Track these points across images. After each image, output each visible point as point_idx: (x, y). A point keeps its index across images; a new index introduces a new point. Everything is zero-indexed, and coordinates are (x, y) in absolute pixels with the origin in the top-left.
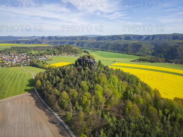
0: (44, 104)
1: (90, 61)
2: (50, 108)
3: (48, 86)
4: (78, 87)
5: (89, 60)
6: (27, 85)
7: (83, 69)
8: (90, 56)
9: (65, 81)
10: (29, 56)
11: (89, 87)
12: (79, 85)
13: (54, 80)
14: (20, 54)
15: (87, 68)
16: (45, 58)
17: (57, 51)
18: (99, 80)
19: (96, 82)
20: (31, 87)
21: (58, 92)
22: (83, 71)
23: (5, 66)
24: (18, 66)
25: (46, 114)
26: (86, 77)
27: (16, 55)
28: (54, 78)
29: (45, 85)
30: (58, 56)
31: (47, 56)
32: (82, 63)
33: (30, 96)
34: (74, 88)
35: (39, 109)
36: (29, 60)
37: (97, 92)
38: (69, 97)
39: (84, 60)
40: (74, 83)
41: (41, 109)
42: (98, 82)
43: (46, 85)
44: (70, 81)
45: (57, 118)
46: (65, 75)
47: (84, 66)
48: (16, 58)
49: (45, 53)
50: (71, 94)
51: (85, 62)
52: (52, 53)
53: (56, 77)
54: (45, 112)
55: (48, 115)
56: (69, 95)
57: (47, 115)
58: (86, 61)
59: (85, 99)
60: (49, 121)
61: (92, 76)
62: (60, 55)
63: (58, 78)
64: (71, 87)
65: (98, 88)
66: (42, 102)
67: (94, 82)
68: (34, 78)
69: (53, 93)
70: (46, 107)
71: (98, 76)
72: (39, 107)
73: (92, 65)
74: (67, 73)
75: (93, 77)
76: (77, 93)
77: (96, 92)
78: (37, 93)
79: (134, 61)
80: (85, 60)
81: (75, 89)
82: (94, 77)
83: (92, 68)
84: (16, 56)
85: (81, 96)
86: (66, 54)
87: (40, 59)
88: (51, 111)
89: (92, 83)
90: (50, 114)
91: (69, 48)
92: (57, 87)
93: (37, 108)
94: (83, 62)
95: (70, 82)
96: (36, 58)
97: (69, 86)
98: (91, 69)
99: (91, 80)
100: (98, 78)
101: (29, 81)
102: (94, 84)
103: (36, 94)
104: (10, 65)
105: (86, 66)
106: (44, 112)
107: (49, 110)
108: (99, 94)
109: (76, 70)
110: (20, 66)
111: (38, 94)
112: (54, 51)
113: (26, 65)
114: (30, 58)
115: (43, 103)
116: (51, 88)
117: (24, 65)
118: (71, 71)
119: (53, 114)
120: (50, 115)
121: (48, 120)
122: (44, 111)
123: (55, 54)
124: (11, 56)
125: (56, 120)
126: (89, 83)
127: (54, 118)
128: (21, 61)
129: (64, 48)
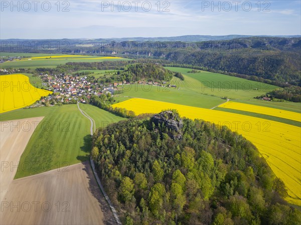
0: (100, 188)
1: (171, 123)
2: (107, 198)
3: (107, 160)
4: (149, 170)
5: (169, 121)
6: (81, 148)
7: (159, 135)
8: (173, 115)
9: (132, 155)
10: (90, 83)
11: (165, 172)
12: (151, 167)
13: (117, 150)
14: (77, 78)
15: (166, 135)
16: (112, 88)
17: (131, 76)
18: (182, 161)
19: (176, 163)
20: (86, 152)
21: (119, 175)
22: (158, 140)
23: (56, 103)
24: (73, 103)
25: (101, 206)
26: (162, 154)
27: (72, 80)
28: (118, 147)
29: (103, 158)
30: (133, 83)
31: (116, 84)
32: (159, 124)
33: (83, 169)
34: (142, 171)
35: (93, 197)
36: (89, 90)
37: (174, 186)
38: (134, 187)
39: (162, 119)
40: (144, 160)
41: (95, 197)
42: (180, 163)
43: (105, 158)
44: (138, 156)
45: (115, 218)
46: (133, 144)
47: (162, 131)
48: (72, 86)
49: (113, 79)
50: (137, 182)
51: (165, 125)
52: (123, 79)
53: (119, 146)
54: (100, 204)
55: (104, 209)
56: (134, 182)
57: (102, 209)
58: (166, 122)
59: (155, 196)
60: (104, 222)
61: (172, 152)
62: (136, 82)
63: (122, 147)
64: (138, 168)
65: (177, 176)
66: (97, 183)
67: (173, 163)
68: (92, 134)
69: (112, 176)
70: (103, 193)
71: (180, 154)
72: (93, 191)
73: (175, 131)
74: (136, 141)
75: (173, 154)
76: (145, 181)
77: (173, 184)
78: (93, 165)
79: (262, 97)
80: (164, 120)
81: (143, 173)
82: (175, 154)
83: (175, 136)
84: (72, 82)
85: (150, 190)
86: (146, 81)
87: (105, 89)
88: (108, 203)
89: (170, 164)
90: (106, 208)
91: (150, 71)
92: (119, 166)
93: (90, 193)
94: (161, 124)
95: (137, 158)
96: (99, 87)
97: (135, 166)
98: (172, 137)
99: (169, 158)
100: (181, 157)
101: (85, 139)
102: (173, 167)
103: (92, 167)
104: (62, 101)
105: (165, 131)
106: (98, 203)
107: (106, 200)
108: (178, 188)
109: (149, 137)
110: (76, 103)
111: (94, 168)
112: (127, 76)
113: (84, 101)
114: (91, 88)
115: (99, 186)
116: (110, 166)
117: (82, 102)
118: (141, 137)
119: (111, 209)
120: (106, 211)
121: (102, 220)
122: (99, 201)
123: (128, 81)
124: (65, 81)
125: (113, 222)
126: (166, 165)
127: (111, 217)
128: (78, 93)
129: (143, 71)
